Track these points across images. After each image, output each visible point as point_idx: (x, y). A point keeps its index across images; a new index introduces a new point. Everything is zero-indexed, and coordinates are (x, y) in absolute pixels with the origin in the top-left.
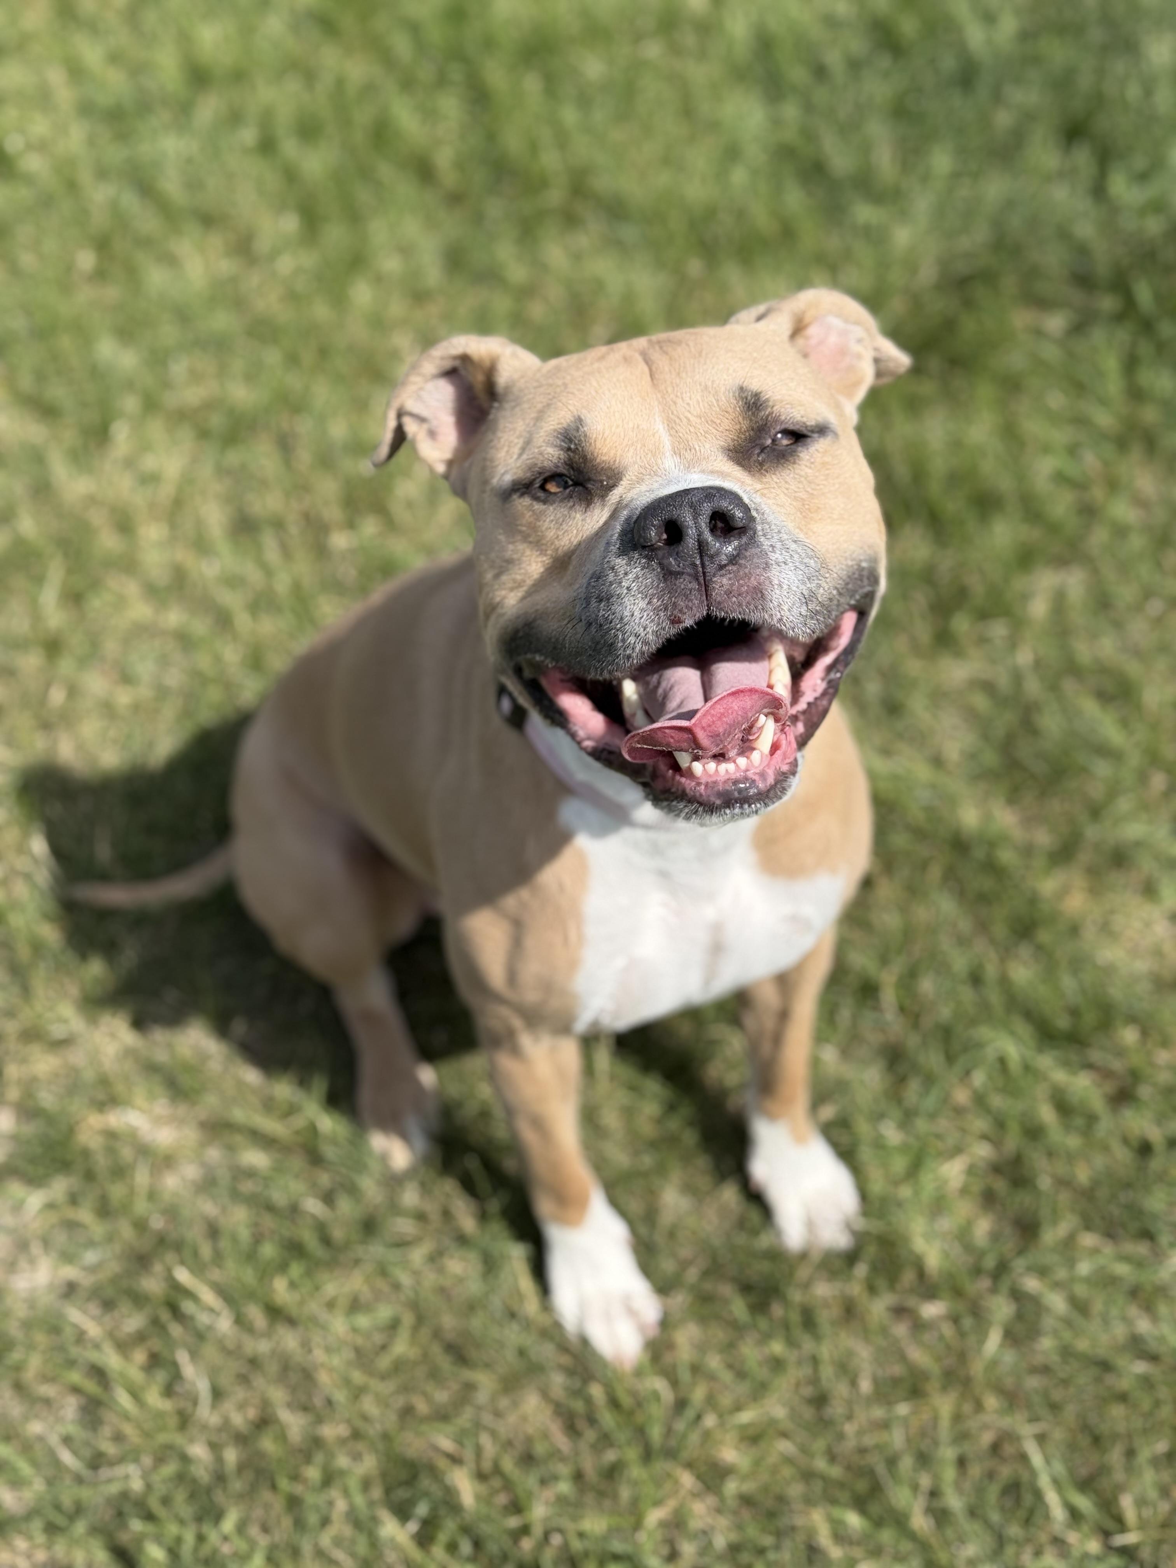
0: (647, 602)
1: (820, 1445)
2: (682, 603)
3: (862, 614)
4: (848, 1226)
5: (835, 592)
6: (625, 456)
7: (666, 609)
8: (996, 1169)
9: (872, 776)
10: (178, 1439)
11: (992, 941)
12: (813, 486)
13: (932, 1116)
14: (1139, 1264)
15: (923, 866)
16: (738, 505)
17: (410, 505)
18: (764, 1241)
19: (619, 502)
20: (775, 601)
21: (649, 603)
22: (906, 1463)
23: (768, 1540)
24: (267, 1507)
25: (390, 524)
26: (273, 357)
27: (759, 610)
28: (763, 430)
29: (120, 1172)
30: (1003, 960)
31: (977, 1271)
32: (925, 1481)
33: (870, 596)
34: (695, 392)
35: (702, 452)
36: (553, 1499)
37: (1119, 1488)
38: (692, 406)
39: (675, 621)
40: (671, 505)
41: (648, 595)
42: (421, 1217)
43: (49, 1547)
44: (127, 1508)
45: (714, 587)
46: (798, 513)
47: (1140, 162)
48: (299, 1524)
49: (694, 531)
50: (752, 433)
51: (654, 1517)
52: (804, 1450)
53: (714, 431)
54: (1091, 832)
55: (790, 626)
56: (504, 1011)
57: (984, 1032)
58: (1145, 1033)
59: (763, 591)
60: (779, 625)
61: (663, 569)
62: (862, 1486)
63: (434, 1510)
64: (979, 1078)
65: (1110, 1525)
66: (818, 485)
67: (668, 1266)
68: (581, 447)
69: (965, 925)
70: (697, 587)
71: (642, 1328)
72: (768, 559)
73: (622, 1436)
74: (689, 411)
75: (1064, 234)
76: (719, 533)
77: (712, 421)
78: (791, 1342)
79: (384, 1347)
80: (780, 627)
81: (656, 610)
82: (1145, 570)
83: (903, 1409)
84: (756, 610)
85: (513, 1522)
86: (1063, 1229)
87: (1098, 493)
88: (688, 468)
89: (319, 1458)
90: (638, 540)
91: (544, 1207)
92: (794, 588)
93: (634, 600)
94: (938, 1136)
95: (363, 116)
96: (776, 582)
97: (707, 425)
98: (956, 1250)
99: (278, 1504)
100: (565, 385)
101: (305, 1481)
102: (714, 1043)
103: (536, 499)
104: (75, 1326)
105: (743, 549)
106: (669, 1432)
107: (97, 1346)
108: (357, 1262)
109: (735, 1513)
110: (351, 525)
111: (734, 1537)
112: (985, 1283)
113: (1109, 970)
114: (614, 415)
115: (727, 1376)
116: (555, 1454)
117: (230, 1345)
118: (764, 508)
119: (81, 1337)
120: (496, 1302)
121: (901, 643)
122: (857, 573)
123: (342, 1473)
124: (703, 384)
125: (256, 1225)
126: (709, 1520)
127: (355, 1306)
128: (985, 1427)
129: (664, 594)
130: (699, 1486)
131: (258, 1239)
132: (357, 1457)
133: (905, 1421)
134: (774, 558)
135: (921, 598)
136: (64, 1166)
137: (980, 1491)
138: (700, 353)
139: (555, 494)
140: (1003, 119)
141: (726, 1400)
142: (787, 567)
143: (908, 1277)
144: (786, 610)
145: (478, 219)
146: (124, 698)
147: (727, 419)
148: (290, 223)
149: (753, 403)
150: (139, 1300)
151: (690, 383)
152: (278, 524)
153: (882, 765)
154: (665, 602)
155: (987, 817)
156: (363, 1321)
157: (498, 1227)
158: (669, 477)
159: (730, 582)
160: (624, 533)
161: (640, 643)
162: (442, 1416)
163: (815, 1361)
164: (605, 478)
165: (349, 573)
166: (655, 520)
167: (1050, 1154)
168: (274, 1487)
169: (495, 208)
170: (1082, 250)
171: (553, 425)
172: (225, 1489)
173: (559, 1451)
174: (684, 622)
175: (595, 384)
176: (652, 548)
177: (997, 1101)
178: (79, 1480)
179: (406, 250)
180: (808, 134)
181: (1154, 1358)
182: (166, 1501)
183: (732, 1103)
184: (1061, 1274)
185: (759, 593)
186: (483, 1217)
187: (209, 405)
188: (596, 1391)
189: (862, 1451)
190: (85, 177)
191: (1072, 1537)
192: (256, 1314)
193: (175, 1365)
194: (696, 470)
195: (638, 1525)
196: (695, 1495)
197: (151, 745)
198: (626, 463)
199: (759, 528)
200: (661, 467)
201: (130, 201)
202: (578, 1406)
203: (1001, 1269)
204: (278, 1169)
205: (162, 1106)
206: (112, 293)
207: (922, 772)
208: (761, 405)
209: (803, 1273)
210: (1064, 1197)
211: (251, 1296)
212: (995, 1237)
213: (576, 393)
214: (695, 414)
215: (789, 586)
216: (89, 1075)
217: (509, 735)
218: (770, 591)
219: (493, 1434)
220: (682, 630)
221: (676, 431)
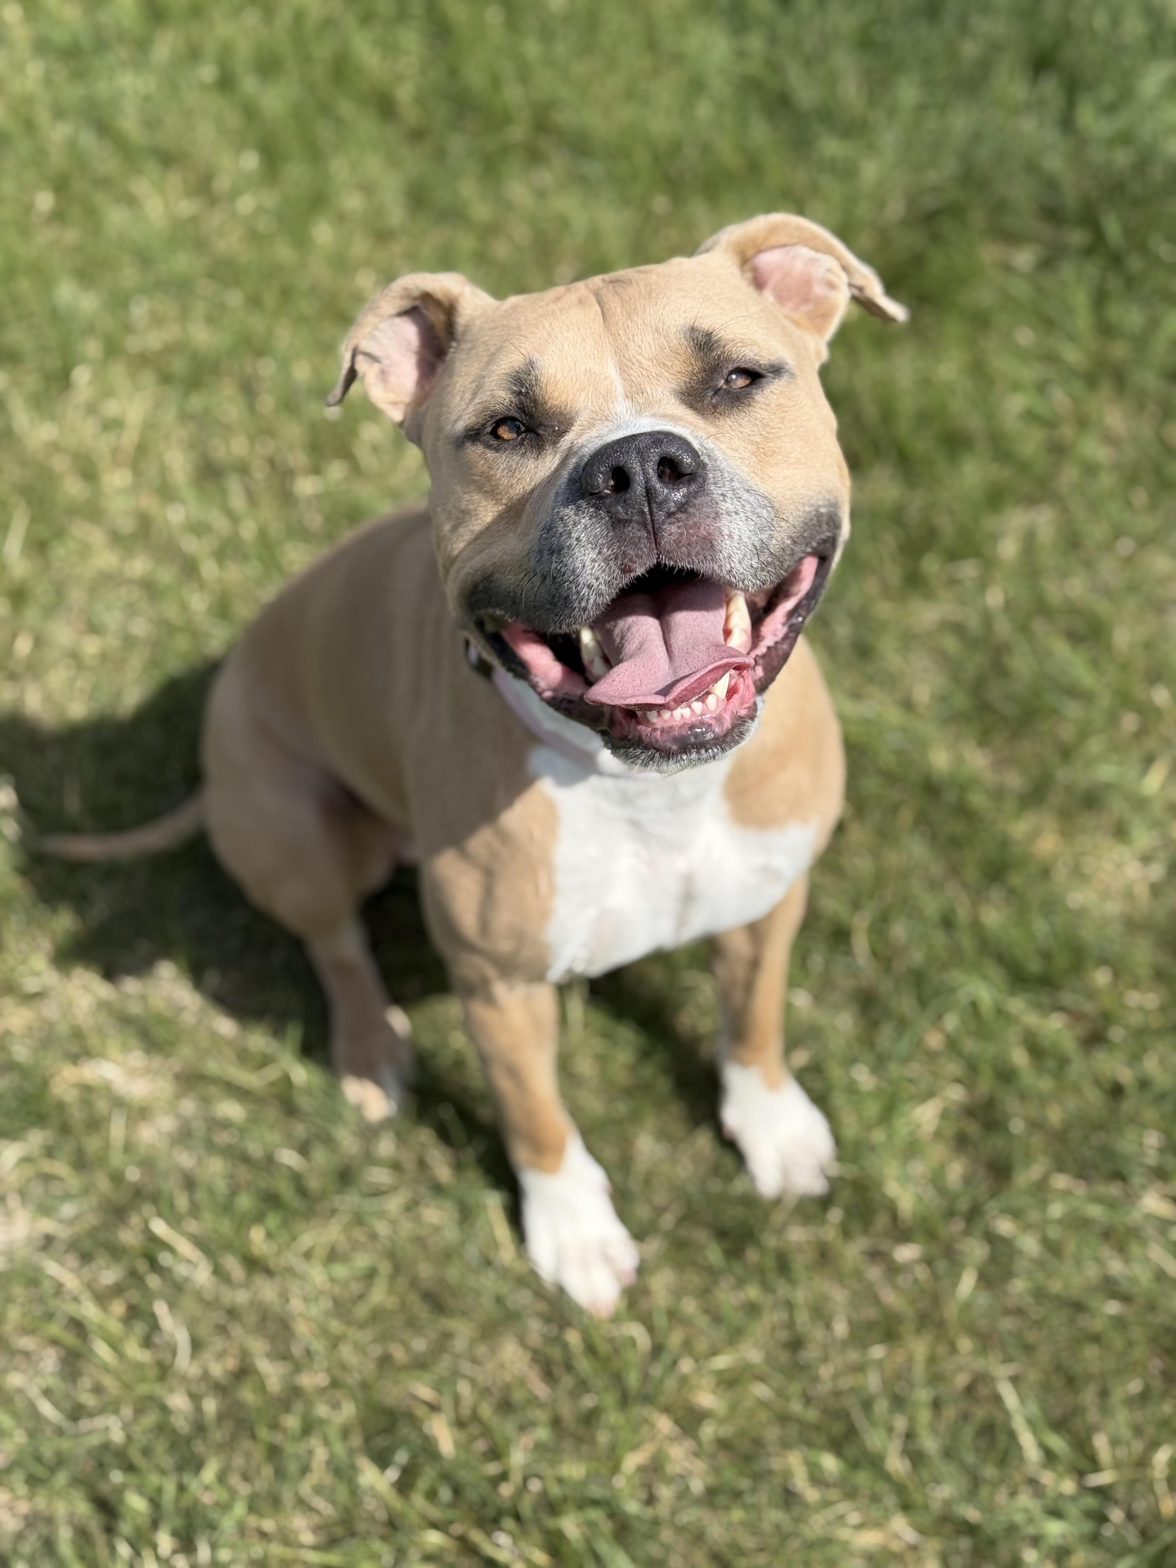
0: (597, 552)
1: (795, 1388)
2: (631, 552)
3: (824, 559)
4: (823, 1171)
5: (789, 542)
6: (576, 400)
7: (616, 558)
8: (969, 1111)
9: (843, 720)
10: (158, 1390)
11: (965, 885)
12: (768, 429)
13: (906, 1060)
14: (1111, 1204)
15: (894, 810)
16: (686, 451)
17: (375, 449)
18: (739, 1186)
19: (570, 448)
20: (725, 552)
21: (599, 553)
22: (881, 1406)
23: (744, 1484)
24: (248, 1455)
25: (356, 470)
26: (235, 298)
27: (709, 561)
28: (715, 370)
29: (96, 1124)
30: (975, 904)
31: (950, 1214)
32: (900, 1423)
33: (832, 542)
34: (646, 334)
35: (654, 394)
36: (531, 1445)
37: (1092, 1429)
38: (643, 349)
39: (625, 570)
40: (618, 452)
41: (598, 545)
42: (396, 1166)
43: (31, 1498)
44: (108, 1459)
45: (663, 535)
46: (753, 457)
47: (1108, 93)
48: (280, 1473)
49: (642, 478)
50: (704, 374)
51: (632, 1461)
52: (781, 1393)
53: (666, 374)
54: (1063, 775)
55: (740, 578)
56: (477, 961)
57: (956, 976)
58: (1117, 974)
59: (713, 541)
60: (728, 576)
61: (611, 518)
62: (838, 1428)
63: (414, 1457)
64: (951, 1022)
65: (1084, 1464)
66: (774, 428)
67: (642, 1212)
68: (531, 390)
69: (937, 868)
70: (646, 535)
71: (618, 1275)
72: (718, 509)
73: (599, 1383)
74: (640, 354)
75: (1032, 167)
76: (667, 480)
77: (664, 364)
78: (767, 1287)
79: (361, 1297)
80: (729, 579)
81: (607, 560)
82: (1114, 509)
83: (878, 1352)
84: (706, 560)
85: (492, 1469)
86: (1035, 1171)
87: (1067, 431)
88: (639, 413)
89: (298, 1407)
90: (585, 488)
91: (520, 1154)
92: (745, 540)
93: (585, 551)
94: (911, 1081)
95: (323, 51)
96: (726, 531)
97: (658, 367)
98: (930, 1194)
99: (258, 1453)
100: (519, 328)
101: (284, 1430)
102: (688, 990)
103: (488, 446)
104: (52, 1278)
105: (692, 496)
106: (646, 1377)
107: (76, 1299)
108: (333, 1212)
109: (713, 1457)
110: (316, 470)
111: (711, 1480)
112: (958, 1226)
113: (1081, 913)
114: (566, 359)
115: (703, 1322)
116: (533, 1401)
117: (208, 1296)
118: (718, 454)
119: (59, 1289)
120: (472, 1252)
121: (871, 585)
122: (815, 519)
123: (322, 1422)
124: (654, 326)
125: (232, 1176)
126: (687, 1465)
127: (333, 1256)
128: (961, 1369)
129: (614, 543)
130: (677, 1430)
131: (234, 1191)
132: (336, 1406)
133: (880, 1363)
134: (724, 508)
135: (890, 540)
136: (40, 1119)
137: (954, 1433)
138: (650, 293)
139: (508, 441)
140: (970, 49)
141: (702, 1345)
142: (738, 516)
143: (882, 1221)
144: (736, 562)
145: (440, 155)
146: (91, 647)
147: (679, 361)
148: (251, 161)
149: (705, 343)
150: (116, 1252)
151: (641, 325)
152: (243, 470)
153: (852, 709)
154: (615, 551)
155: (959, 760)
156: (340, 1271)
157: (474, 1176)
158: (620, 422)
159: (679, 531)
160: (572, 481)
161: (594, 594)
162: (420, 1364)
163: (790, 1306)
164: (556, 423)
165: (315, 520)
166: (602, 466)
167: (1023, 1097)
168: (254, 1437)
169: (457, 144)
170: (1051, 184)
171: (504, 369)
172: (205, 1440)
173: (536, 1398)
174: (635, 571)
175: (547, 325)
176: (600, 497)
177: (970, 1045)
178: (60, 1432)
179: (368, 189)
180: (774, 66)
181: (1125, 1298)
182: (146, 1452)
183: (705, 1051)
184: (1034, 1216)
185: (709, 544)
186: (458, 1167)
187: (170, 349)
188: (573, 1338)
189: (837, 1394)
190: (43, 117)
191: (1047, 1478)
192: (233, 1265)
193: (153, 1317)
194: (648, 413)
195: (616, 1468)
196: (672, 1439)
197: (118, 695)
198: (577, 408)
199: (710, 476)
200: (613, 411)
201: (88, 140)
202: (556, 1353)
203: (974, 1214)
204: (253, 1120)
205: (137, 1058)
206: (71, 235)
207: (893, 715)
208: (712, 345)
209: (778, 1218)
210: (1037, 1140)
211: (228, 1247)
212: (968, 1180)
213: (529, 336)
214: (647, 356)
215: (740, 536)
216: (63, 1029)
217: (478, 682)
218: (719, 541)
219: (473, 1382)
220: (634, 579)
221: (628, 375)
